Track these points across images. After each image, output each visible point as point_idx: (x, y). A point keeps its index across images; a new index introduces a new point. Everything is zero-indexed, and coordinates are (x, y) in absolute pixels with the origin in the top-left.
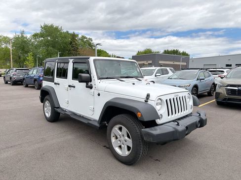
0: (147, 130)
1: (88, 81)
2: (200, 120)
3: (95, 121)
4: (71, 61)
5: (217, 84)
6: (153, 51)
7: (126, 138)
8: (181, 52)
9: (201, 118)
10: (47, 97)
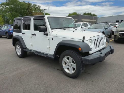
0: (85, 57)
1: (45, 31)
2: (111, 50)
3: (51, 55)
4: (32, 19)
5: (114, 31)
6: (77, 14)
7: (72, 63)
8: (93, 14)
9: (111, 49)
10: (17, 42)
